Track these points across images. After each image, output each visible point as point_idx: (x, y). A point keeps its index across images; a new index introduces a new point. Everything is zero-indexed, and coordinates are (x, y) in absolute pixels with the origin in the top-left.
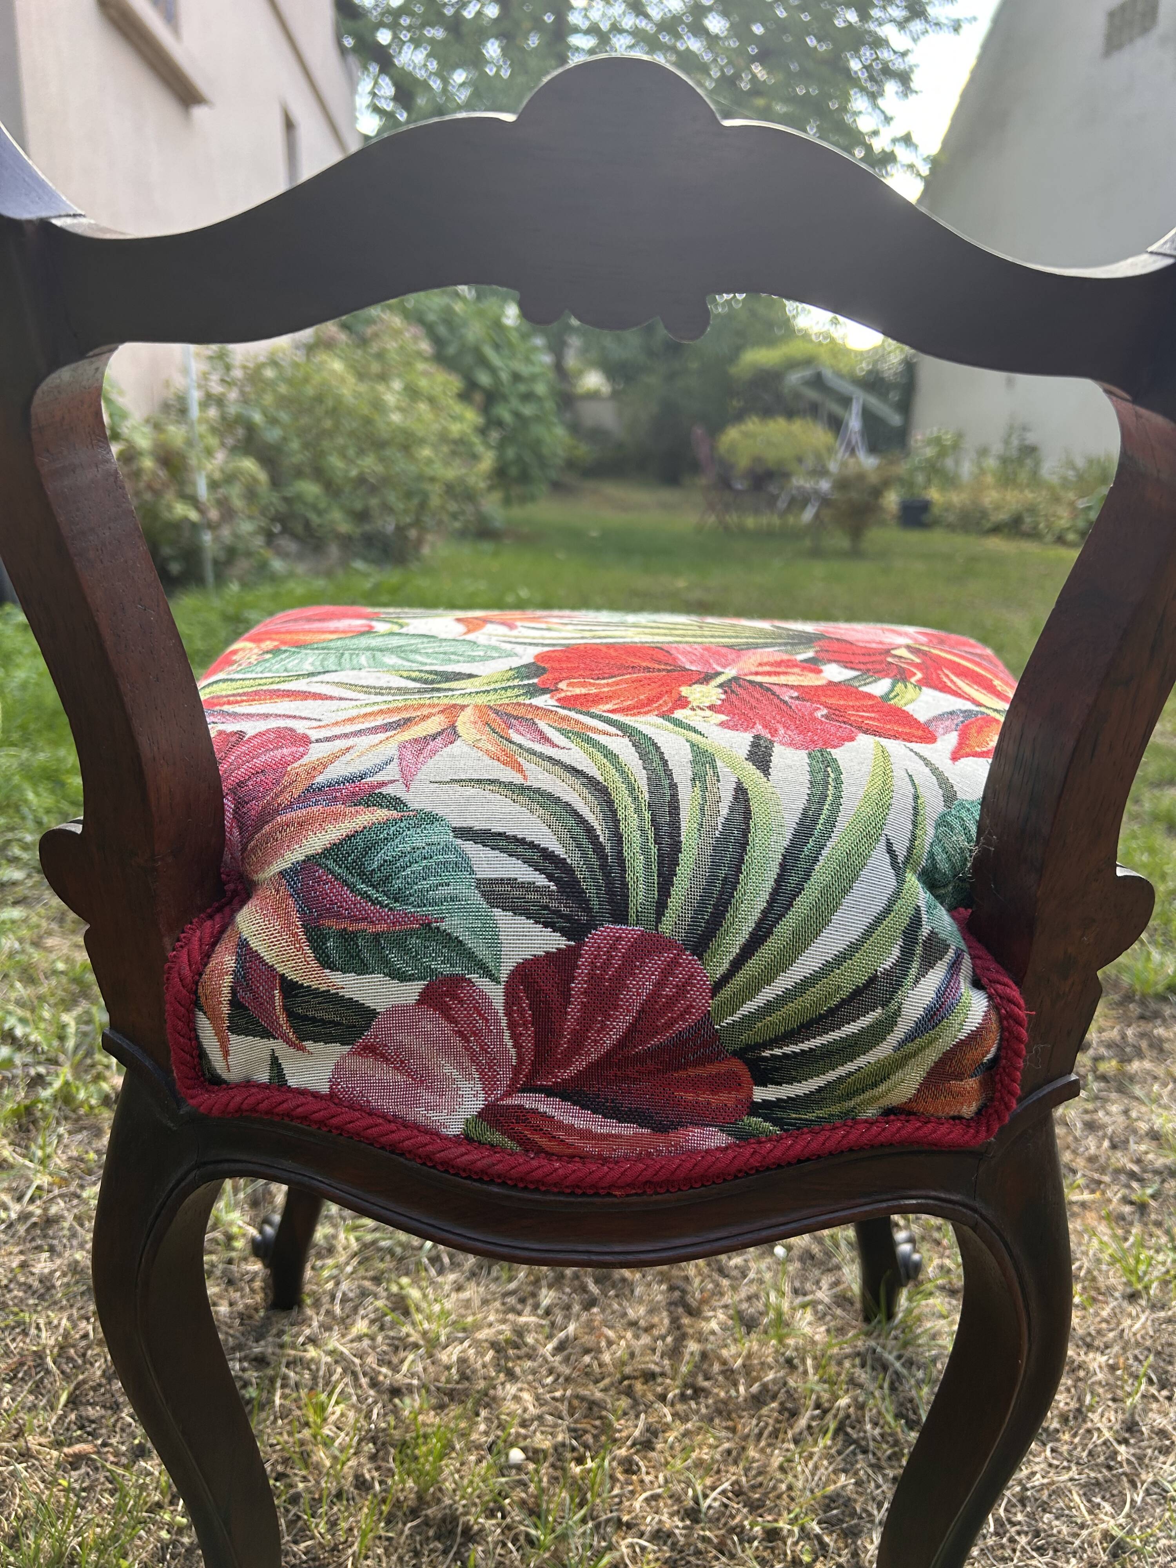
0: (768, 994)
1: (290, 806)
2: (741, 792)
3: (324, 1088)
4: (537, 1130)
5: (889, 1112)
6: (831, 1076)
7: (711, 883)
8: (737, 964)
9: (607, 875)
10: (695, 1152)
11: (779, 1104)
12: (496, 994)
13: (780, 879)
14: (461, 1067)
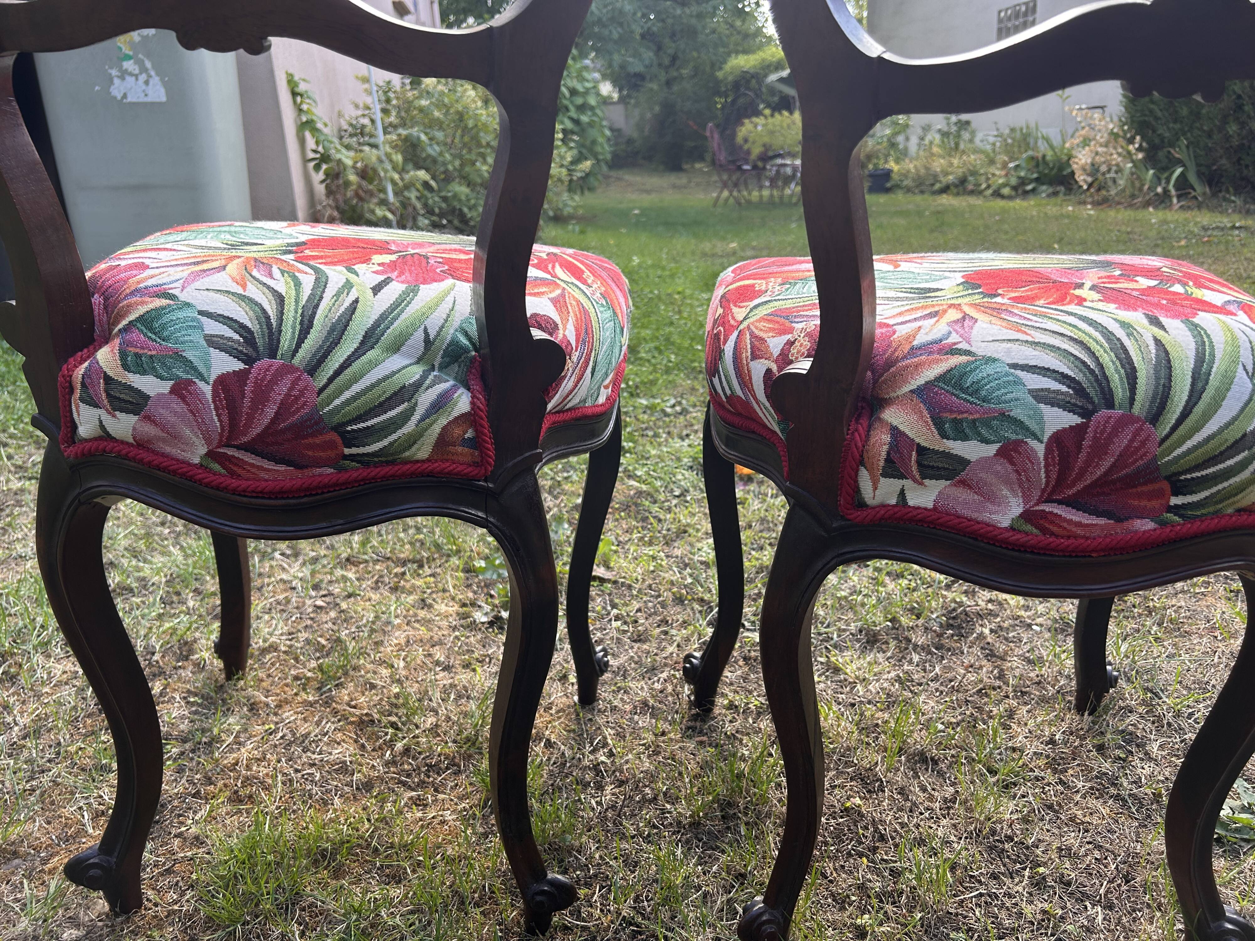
0: (1189, 444)
1: (905, 357)
2: (1158, 342)
3: (930, 505)
4: (1052, 522)
5: (1239, 511)
6: (1214, 490)
7: (1157, 387)
8: (1174, 429)
9: (1100, 385)
10: (1136, 532)
11: (1183, 506)
12: (1040, 450)
13: (1193, 384)
14: (1012, 490)
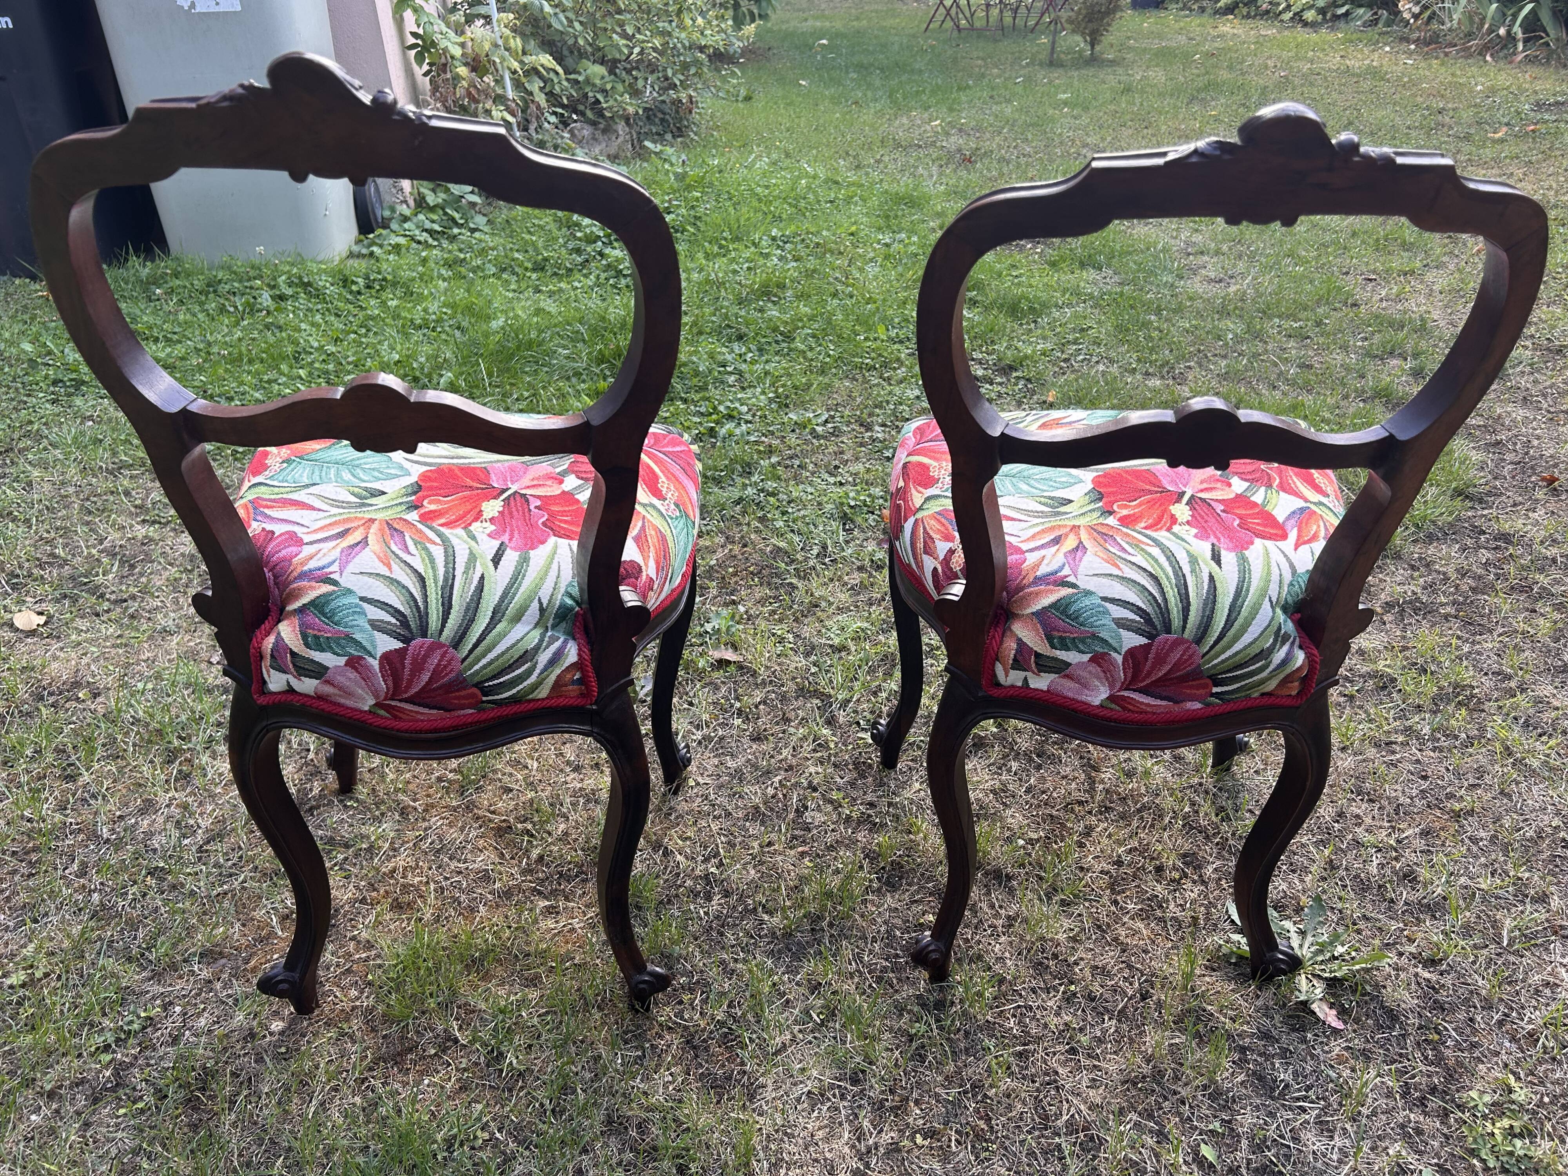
0: (1223, 657)
1: (1029, 586)
2: (1211, 578)
3: (1045, 688)
4: (1129, 703)
5: (1263, 694)
6: (1243, 683)
7: (1203, 617)
8: (1212, 648)
9: (1163, 616)
10: (1188, 710)
11: (1222, 693)
12: (1119, 659)
13: (1229, 615)
14: (1101, 683)
